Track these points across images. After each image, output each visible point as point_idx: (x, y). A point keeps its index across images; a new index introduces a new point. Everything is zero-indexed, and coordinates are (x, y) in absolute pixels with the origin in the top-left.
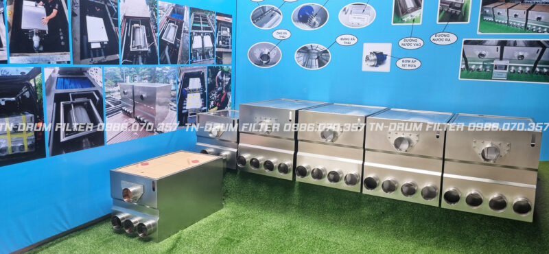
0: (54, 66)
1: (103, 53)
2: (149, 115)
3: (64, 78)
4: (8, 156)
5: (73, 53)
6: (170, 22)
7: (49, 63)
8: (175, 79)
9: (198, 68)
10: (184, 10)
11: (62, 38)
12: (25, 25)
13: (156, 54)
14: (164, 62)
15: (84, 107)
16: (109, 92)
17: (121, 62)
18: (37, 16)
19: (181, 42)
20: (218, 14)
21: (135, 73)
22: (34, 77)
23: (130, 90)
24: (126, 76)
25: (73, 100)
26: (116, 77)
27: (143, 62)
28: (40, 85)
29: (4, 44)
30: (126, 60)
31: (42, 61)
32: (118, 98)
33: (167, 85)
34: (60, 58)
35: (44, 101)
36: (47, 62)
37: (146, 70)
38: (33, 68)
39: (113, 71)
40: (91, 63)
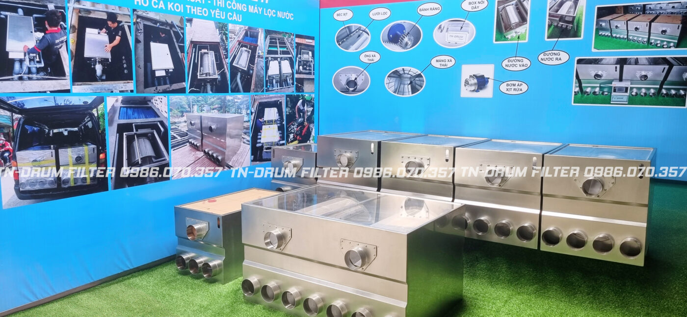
0: (117, 95)
1: (168, 81)
2: (219, 148)
3: (127, 107)
4: (70, 188)
5: (137, 81)
6: (242, 47)
7: (112, 92)
8: (248, 109)
9: (275, 97)
10: (258, 33)
11: (125, 66)
12: (87, 54)
13: (227, 81)
14: (235, 90)
15: (148, 138)
16: (175, 123)
17: (188, 90)
18: (99, 43)
19: (255, 69)
20: (298, 36)
21: (202, 103)
22: (96, 107)
23: (198, 121)
24: (193, 105)
25: (137, 131)
26: (182, 107)
27: (212, 90)
28: (103, 115)
29: (67, 74)
30: (193, 89)
31: (105, 90)
32: (185, 129)
33: (239, 115)
34: (123, 87)
35: (107, 132)
36: (110, 91)
37: (215, 99)
38: (96, 97)
39: (179, 100)
40: (155, 92)
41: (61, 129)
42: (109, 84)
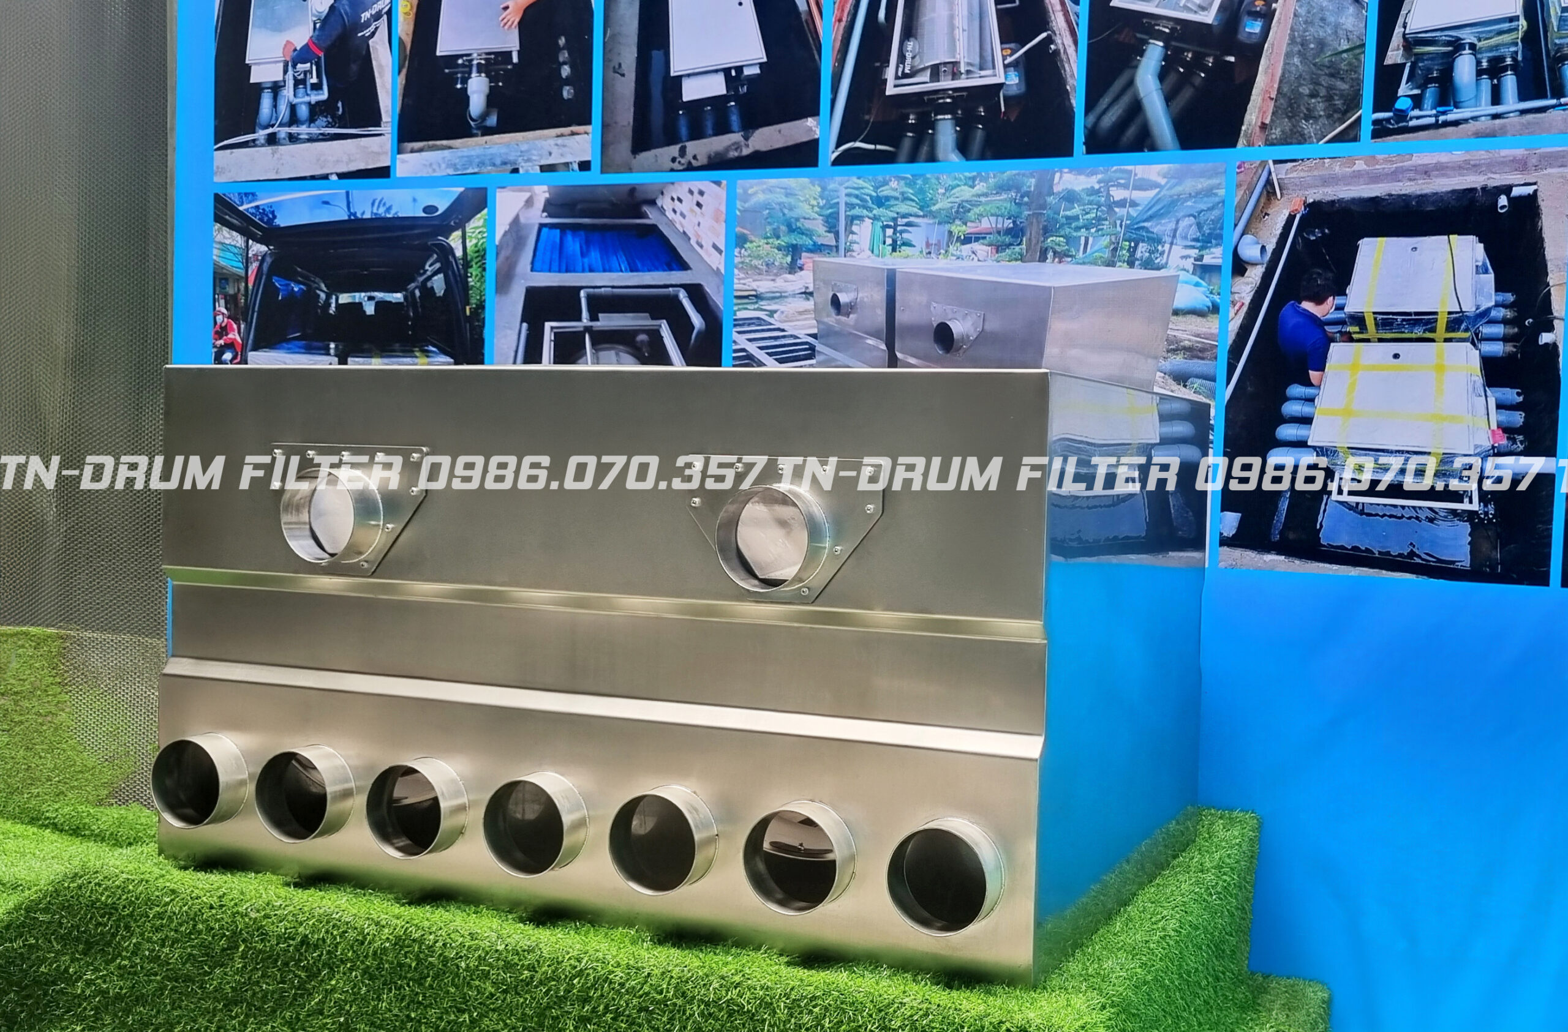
0: (530, 181)
3: (562, 227)
5: (605, 126)
7: (516, 171)
11: (566, 71)
12: (445, 46)
14: (1122, 139)
15: (636, 352)
16: (758, 297)
17: (828, 152)
19: (1283, 6)
21: (903, 208)
22: (461, 225)
23: (874, 297)
24: (851, 220)
25: (594, 317)
26: (791, 229)
27: (963, 147)
28: (481, 254)
29: (385, 117)
30: (858, 144)
31: (494, 165)
32: (802, 328)
33: (1138, 273)
34: (555, 150)
35: (488, 314)
36: (509, 167)
37: (981, 187)
38: (461, 189)
39: (784, 199)
40: (676, 166)
41: (357, 294)
42: (508, 145)
